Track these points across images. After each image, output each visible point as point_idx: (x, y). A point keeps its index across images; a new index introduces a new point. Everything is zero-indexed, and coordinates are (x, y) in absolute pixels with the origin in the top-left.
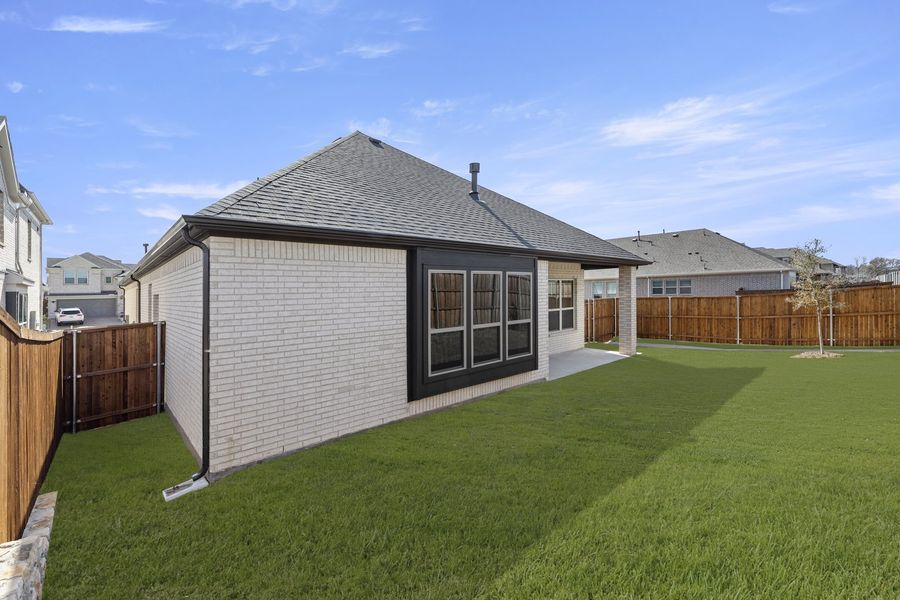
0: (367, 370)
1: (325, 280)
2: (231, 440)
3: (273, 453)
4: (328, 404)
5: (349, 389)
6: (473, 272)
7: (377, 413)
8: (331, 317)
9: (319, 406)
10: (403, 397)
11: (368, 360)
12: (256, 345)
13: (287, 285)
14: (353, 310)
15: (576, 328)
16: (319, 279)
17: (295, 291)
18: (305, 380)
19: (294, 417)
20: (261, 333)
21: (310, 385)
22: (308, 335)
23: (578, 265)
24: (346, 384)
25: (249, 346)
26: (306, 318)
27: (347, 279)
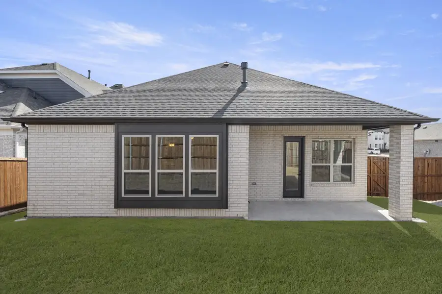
0: (93, 187)
1: (72, 141)
2: (34, 205)
3: (49, 215)
4: (73, 199)
5: (83, 194)
6: (157, 137)
7: (99, 209)
8: (75, 159)
9: (69, 199)
10: (112, 205)
11: (93, 182)
12: (43, 169)
13: (56, 144)
14: (86, 156)
15: (354, 183)
16: (69, 141)
17: (58, 146)
18: (63, 187)
19: (58, 202)
20: (45, 164)
21: (65, 189)
22: (64, 166)
23: (360, 127)
24: (82, 192)
25: (41, 169)
26: (64, 159)
27: (83, 141)
